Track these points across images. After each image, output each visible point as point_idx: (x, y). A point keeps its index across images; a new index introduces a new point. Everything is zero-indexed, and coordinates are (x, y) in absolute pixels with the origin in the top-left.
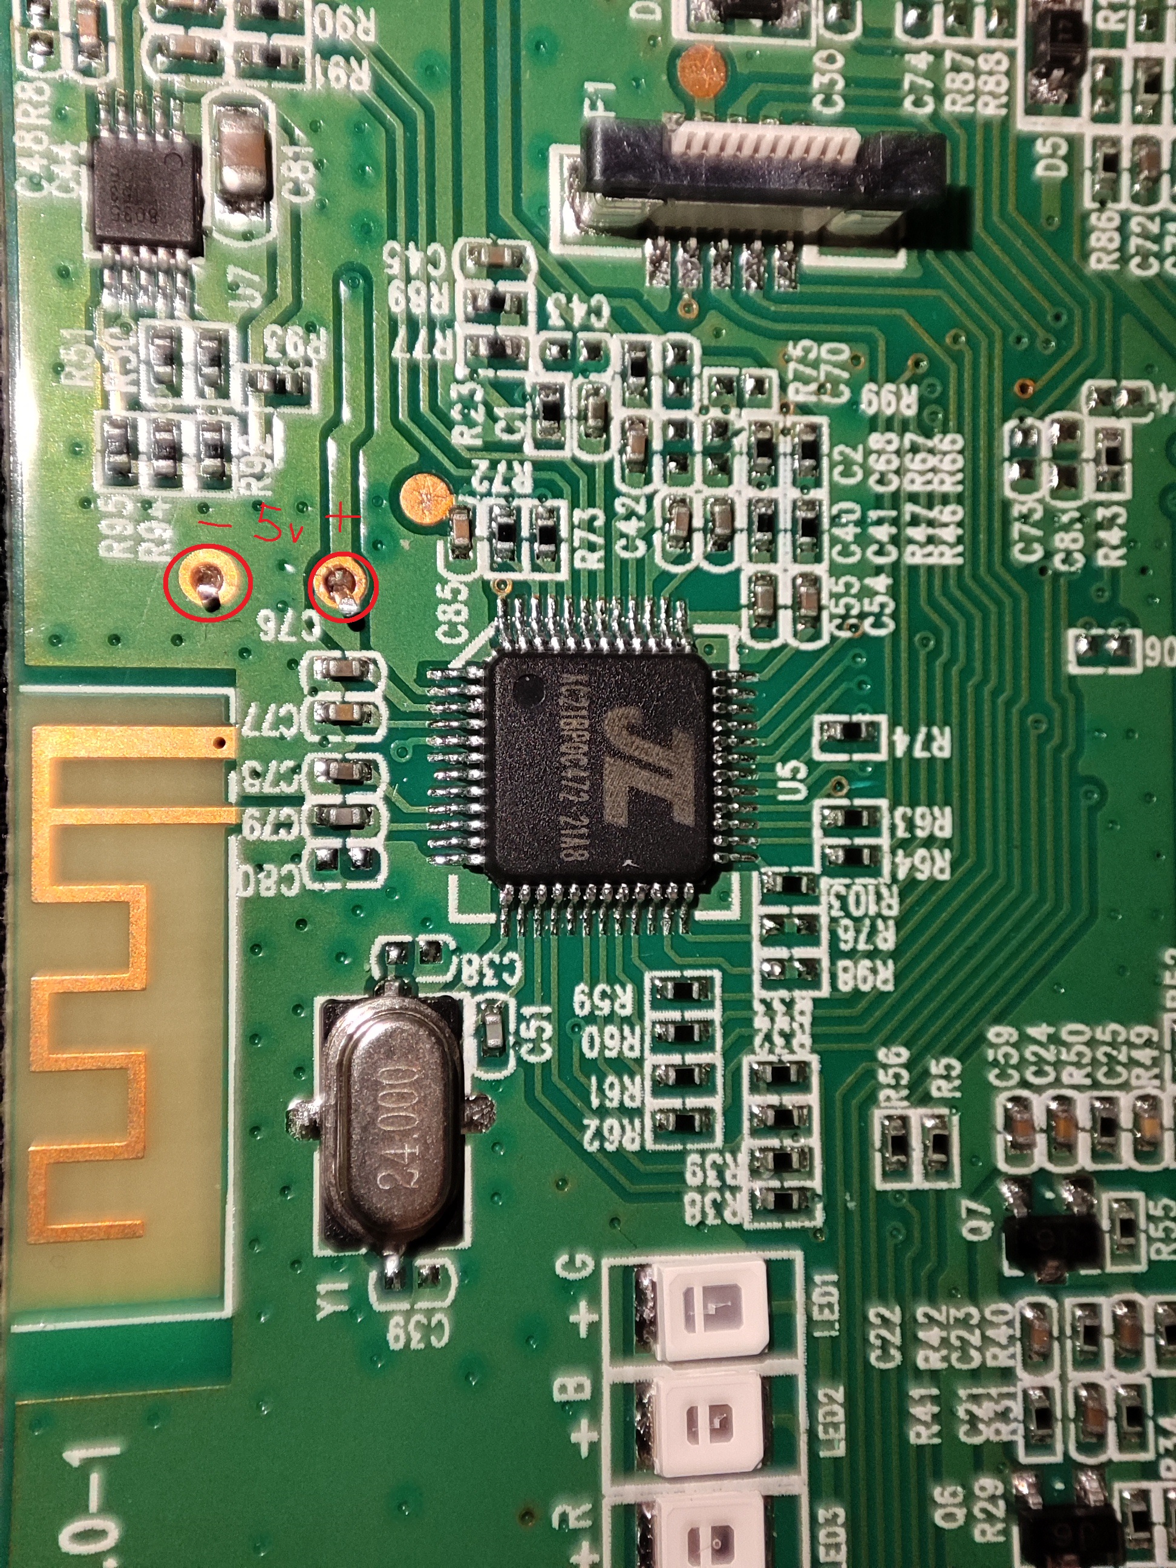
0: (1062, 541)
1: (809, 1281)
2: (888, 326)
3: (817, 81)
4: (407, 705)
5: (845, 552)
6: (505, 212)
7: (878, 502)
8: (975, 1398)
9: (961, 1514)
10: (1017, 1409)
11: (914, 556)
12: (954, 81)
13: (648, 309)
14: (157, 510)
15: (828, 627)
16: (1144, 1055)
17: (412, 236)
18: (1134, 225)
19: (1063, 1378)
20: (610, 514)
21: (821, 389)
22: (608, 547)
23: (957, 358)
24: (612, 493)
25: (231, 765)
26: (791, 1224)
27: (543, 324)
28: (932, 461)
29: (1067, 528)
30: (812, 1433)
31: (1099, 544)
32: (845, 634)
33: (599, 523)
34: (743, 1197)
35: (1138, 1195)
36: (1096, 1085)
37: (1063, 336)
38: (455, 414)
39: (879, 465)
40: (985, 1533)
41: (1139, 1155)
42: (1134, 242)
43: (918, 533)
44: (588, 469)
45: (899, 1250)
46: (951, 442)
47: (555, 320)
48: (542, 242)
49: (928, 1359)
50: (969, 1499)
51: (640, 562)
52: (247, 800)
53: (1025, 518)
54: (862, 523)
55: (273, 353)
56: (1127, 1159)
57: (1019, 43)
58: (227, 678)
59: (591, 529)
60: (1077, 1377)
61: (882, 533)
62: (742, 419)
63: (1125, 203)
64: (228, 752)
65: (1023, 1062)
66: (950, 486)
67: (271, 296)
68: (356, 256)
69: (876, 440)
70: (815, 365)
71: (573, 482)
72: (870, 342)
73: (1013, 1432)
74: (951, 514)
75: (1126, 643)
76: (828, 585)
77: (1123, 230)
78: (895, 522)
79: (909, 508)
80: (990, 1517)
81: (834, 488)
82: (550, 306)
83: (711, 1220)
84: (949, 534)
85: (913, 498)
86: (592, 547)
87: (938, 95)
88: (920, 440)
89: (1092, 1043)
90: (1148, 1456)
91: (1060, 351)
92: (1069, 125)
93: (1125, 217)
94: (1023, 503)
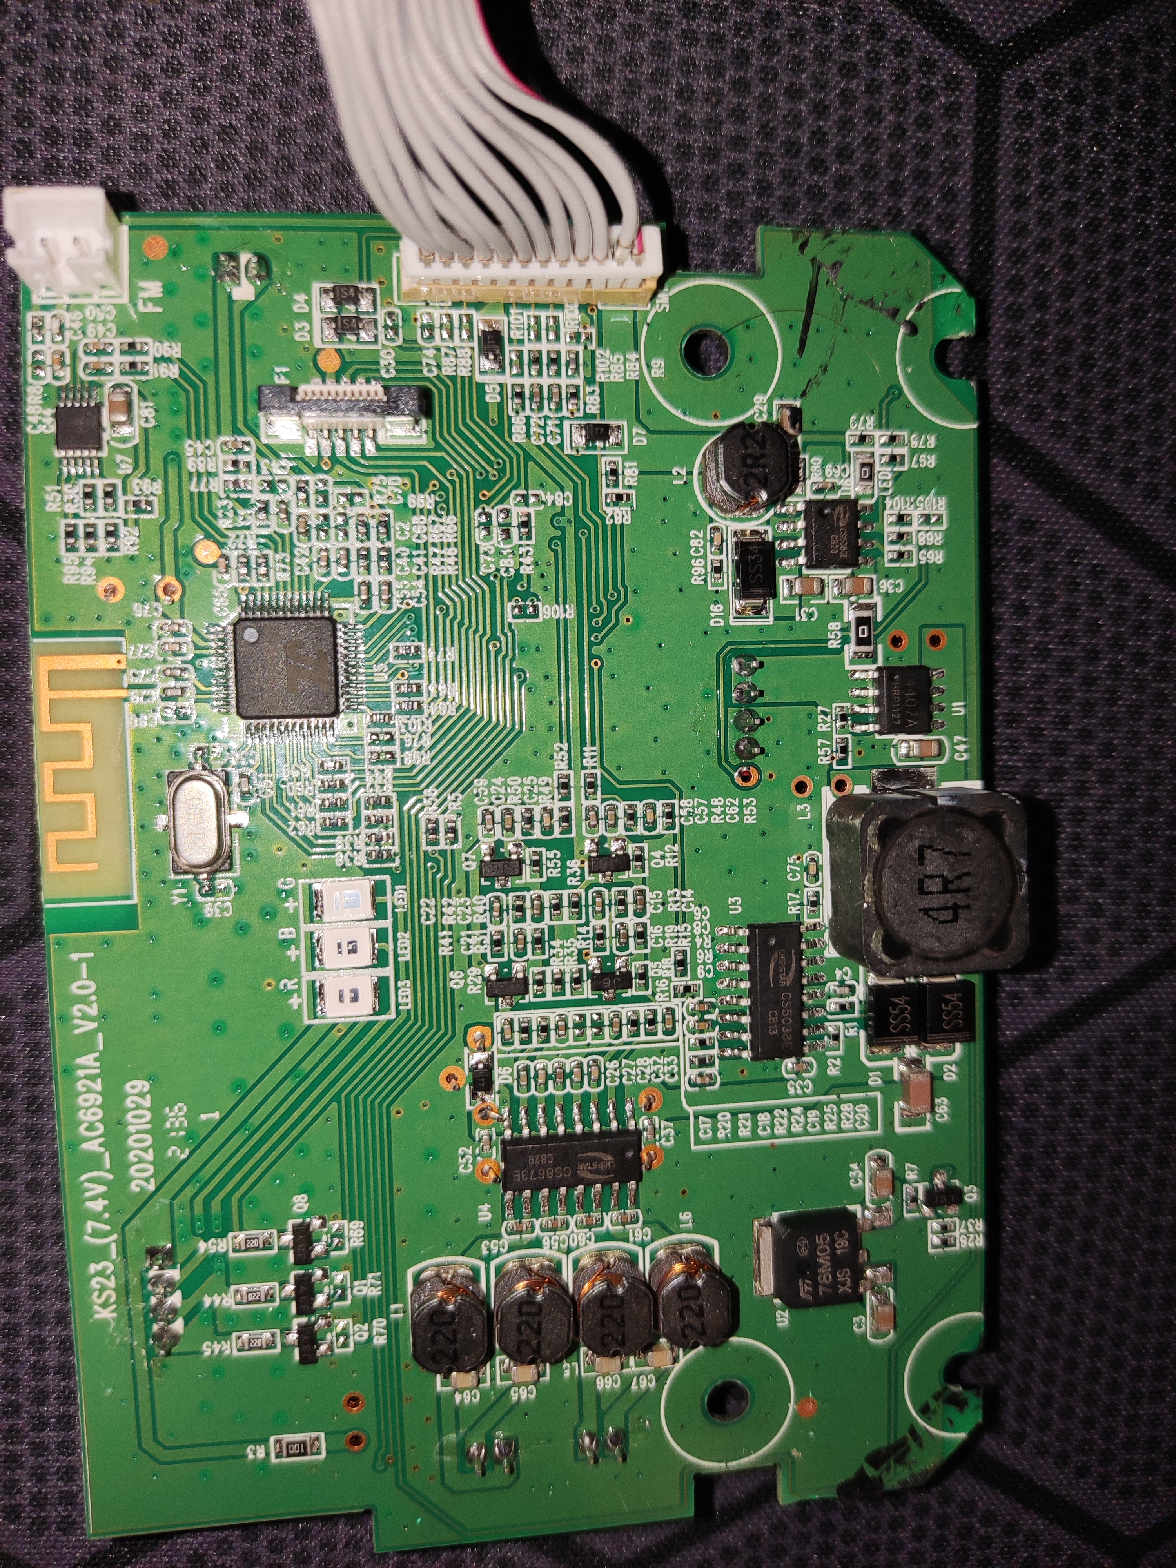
0: (504, 563)
1: (393, 891)
2: (420, 469)
3: (383, 363)
4: (202, 644)
5: (402, 570)
6: (240, 425)
7: (418, 547)
8: (469, 936)
9: (462, 982)
10: (487, 940)
11: (435, 571)
12: (444, 361)
13: (308, 465)
14: (89, 562)
15: (396, 603)
16: (546, 790)
17: (198, 437)
18: (532, 421)
19: (509, 927)
20: (292, 555)
21: (389, 497)
22: (292, 571)
23: (452, 482)
24: (292, 545)
25: (124, 671)
26: (385, 865)
27: (259, 472)
28: (442, 528)
29: (506, 557)
30: (395, 950)
31: (521, 564)
32: (404, 607)
33: (288, 560)
34: (362, 854)
35: (543, 849)
36: (523, 803)
37: (502, 471)
38: (220, 513)
39: (418, 530)
40: (473, 990)
41: (543, 833)
42: (533, 429)
43: (437, 561)
44: (281, 536)
45: (434, 875)
46: (451, 519)
47: (264, 471)
48: (257, 436)
49: (447, 921)
50: (465, 978)
51: (307, 576)
52: (131, 687)
53: (486, 553)
54: (410, 556)
55: (137, 492)
56: (537, 834)
57: (475, 344)
58: (120, 633)
59: (284, 562)
60: (515, 926)
61: (421, 561)
62: (352, 512)
63: (528, 412)
64: (123, 666)
65: (490, 795)
66: (452, 540)
67: (136, 468)
68: (173, 447)
69: (415, 519)
70: (385, 487)
71: (275, 542)
72: (411, 476)
73: (487, 949)
74: (452, 551)
75: (535, 608)
76: (395, 586)
77: (528, 424)
78: (426, 556)
79: (431, 550)
80: (475, 984)
81: (397, 541)
82: (262, 465)
83: (348, 864)
84: (452, 561)
85: (434, 545)
86: (284, 570)
87: (439, 367)
88: (437, 519)
89: (522, 785)
90: (546, 957)
91: (500, 478)
92: (501, 379)
93: (528, 418)
94: (484, 546)
